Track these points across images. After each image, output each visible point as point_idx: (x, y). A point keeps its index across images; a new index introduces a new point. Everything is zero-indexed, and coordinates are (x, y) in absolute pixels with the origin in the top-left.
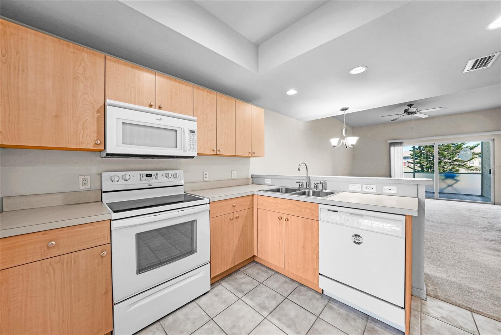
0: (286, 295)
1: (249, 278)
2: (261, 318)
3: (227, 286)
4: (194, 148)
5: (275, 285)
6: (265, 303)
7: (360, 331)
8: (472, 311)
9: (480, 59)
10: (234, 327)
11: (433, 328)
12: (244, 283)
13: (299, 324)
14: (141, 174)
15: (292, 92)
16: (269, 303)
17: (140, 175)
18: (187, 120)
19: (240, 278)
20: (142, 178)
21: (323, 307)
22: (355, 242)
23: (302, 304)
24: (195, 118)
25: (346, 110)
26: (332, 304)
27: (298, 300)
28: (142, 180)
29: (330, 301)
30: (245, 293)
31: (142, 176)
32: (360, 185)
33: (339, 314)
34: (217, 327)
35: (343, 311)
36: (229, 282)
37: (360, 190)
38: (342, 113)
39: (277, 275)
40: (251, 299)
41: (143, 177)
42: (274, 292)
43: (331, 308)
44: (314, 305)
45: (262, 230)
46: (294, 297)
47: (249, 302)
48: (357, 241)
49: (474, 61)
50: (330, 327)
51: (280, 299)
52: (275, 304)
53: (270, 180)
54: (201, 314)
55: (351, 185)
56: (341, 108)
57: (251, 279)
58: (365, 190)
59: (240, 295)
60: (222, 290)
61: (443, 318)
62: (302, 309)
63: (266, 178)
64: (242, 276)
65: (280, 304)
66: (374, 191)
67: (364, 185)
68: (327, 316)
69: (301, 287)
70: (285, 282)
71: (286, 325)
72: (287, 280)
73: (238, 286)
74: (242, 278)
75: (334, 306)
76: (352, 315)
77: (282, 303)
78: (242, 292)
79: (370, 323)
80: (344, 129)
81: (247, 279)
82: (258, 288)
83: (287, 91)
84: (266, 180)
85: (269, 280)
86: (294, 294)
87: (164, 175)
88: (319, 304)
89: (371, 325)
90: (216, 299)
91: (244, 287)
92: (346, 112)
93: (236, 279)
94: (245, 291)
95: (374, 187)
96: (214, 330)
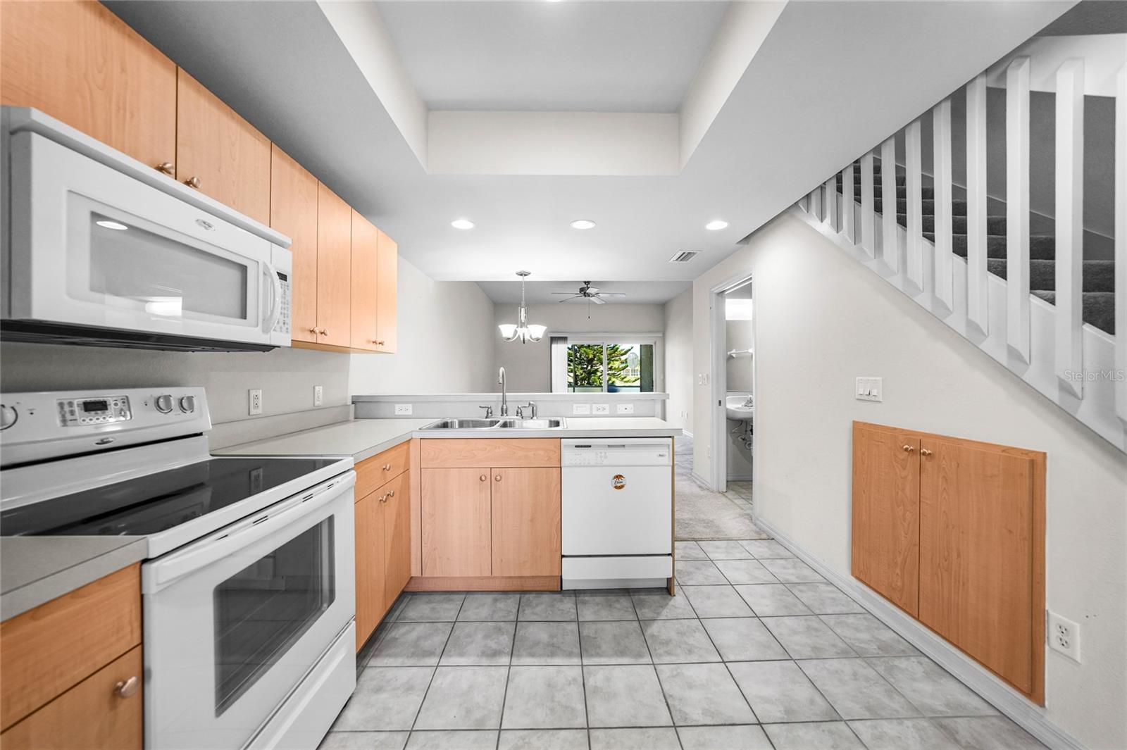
0: (513, 617)
1: (423, 625)
2: (504, 671)
3: (385, 661)
4: (284, 323)
5: (484, 612)
6: (490, 647)
7: (630, 610)
8: (695, 540)
9: (687, 252)
10: (468, 711)
11: (681, 571)
12: (419, 639)
13: (563, 643)
14: (66, 402)
15: (462, 224)
16: (496, 643)
17: (61, 405)
18: (272, 242)
19: (404, 634)
20: (68, 417)
21: (575, 607)
22: (616, 487)
23: (547, 617)
24: (288, 240)
25: (525, 275)
26: (582, 598)
27: (536, 614)
28: (69, 423)
29: (578, 595)
30: (439, 651)
31: (67, 408)
32: (588, 406)
33: (598, 604)
34: (436, 733)
35: (599, 599)
36: (383, 653)
37: (588, 412)
38: (520, 279)
39: (471, 597)
40: (461, 655)
41: (72, 413)
42: (490, 624)
43: (584, 603)
44: (563, 610)
45: (433, 515)
46: (528, 614)
47: (462, 661)
48: (619, 485)
49: (682, 252)
50: (600, 625)
51: (511, 628)
52: (507, 639)
53: (410, 407)
54: (376, 741)
55: (575, 406)
56: (519, 270)
57: (427, 624)
58: (595, 412)
59: (433, 661)
60: (383, 674)
61: (682, 557)
62: (552, 624)
63: (398, 403)
64: (403, 629)
65: (515, 635)
66: (607, 412)
67: (594, 405)
68: (588, 614)
69: (527, 596)
70: (495, 600)
71: (548, 656)
72: (495, 596)
73: (412, 650)
74: (408, 632)
75: (586, 598)
76: (612, 598)
77: (517, 633)
78: (430, 654)
79: (634, 595)
80: (523, 310)
81: (420, 629)
82: (457, 632)
83: (454, 220)
84: (397, 406)
85: (465, 611)
86: (524, 610)
87: (152, 404)
88: (568, 605)
89: (636, 598)
90: (383, 696)
91: (426, 644)
92: (527, 279)
93: (395, 639)
94: (435, 649)
95: (607, 406)
96: (437, 742)
